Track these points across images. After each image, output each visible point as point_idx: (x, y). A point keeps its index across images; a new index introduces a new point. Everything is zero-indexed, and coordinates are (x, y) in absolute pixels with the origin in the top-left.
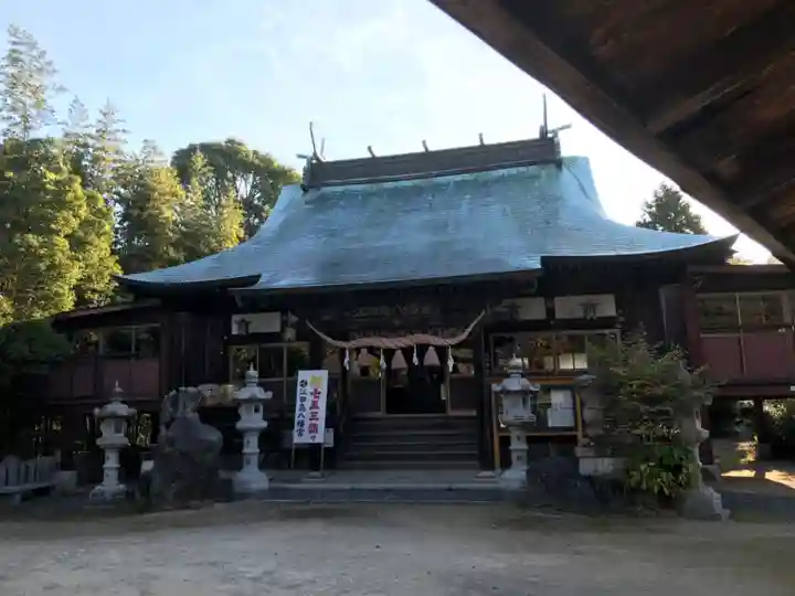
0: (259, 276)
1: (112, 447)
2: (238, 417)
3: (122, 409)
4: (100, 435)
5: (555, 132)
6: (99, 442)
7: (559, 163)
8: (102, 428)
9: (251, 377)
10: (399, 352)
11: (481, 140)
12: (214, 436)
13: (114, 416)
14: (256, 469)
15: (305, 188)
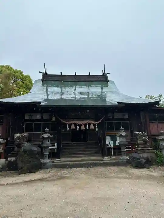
0: (40, 102)
3: (2, 141)
5: (107, 74)
7: (108, 81)
9: (47, 131)
10: (83, 125)
11: (89, 74)
15: (42, 81)
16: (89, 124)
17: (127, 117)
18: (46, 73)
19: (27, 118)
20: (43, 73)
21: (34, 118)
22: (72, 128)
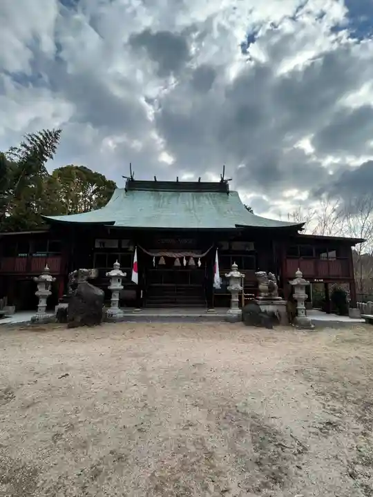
0: (114, 222)
1: (43, 297)
2: (110, 284)
3: (49, 278)
4: (38, 290)
5: (226, 181)
6: (37, 293)
7: (228, 192)
8: (38, 287)
9: (116, 265)
10: (178, 259)
11: (199, 179)
12: (100, 292)
13: (45, 281)
14: (117, 308)
15: (126, 190)
16: (188, 258)
17: (252, 248)
18: (132, 178)
19: (97, 246)
20: (128, 178)
21: (107, 246)
22: (160, 263)
